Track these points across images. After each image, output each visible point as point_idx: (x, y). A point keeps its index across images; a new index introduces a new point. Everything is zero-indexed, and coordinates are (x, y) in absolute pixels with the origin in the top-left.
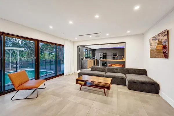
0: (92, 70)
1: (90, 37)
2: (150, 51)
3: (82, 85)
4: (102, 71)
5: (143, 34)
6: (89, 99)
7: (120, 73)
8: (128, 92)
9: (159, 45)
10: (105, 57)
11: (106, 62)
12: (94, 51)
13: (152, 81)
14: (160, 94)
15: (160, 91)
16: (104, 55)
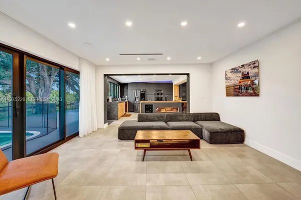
0: (139, 121)
1: (138, 59)
2: (226, 87)
3: (146, 149)
4: (157, 121)
5: (211, 65)
6: (174, 173)
7: (186, 121)
8: (212, 148)
9: (243, 79)
10: (143, 96)
11: (152, 106)
12: (123, 86)
13: (232, 128)
14: (246, 142)
15: (246, 139)
16: (141, 94)
